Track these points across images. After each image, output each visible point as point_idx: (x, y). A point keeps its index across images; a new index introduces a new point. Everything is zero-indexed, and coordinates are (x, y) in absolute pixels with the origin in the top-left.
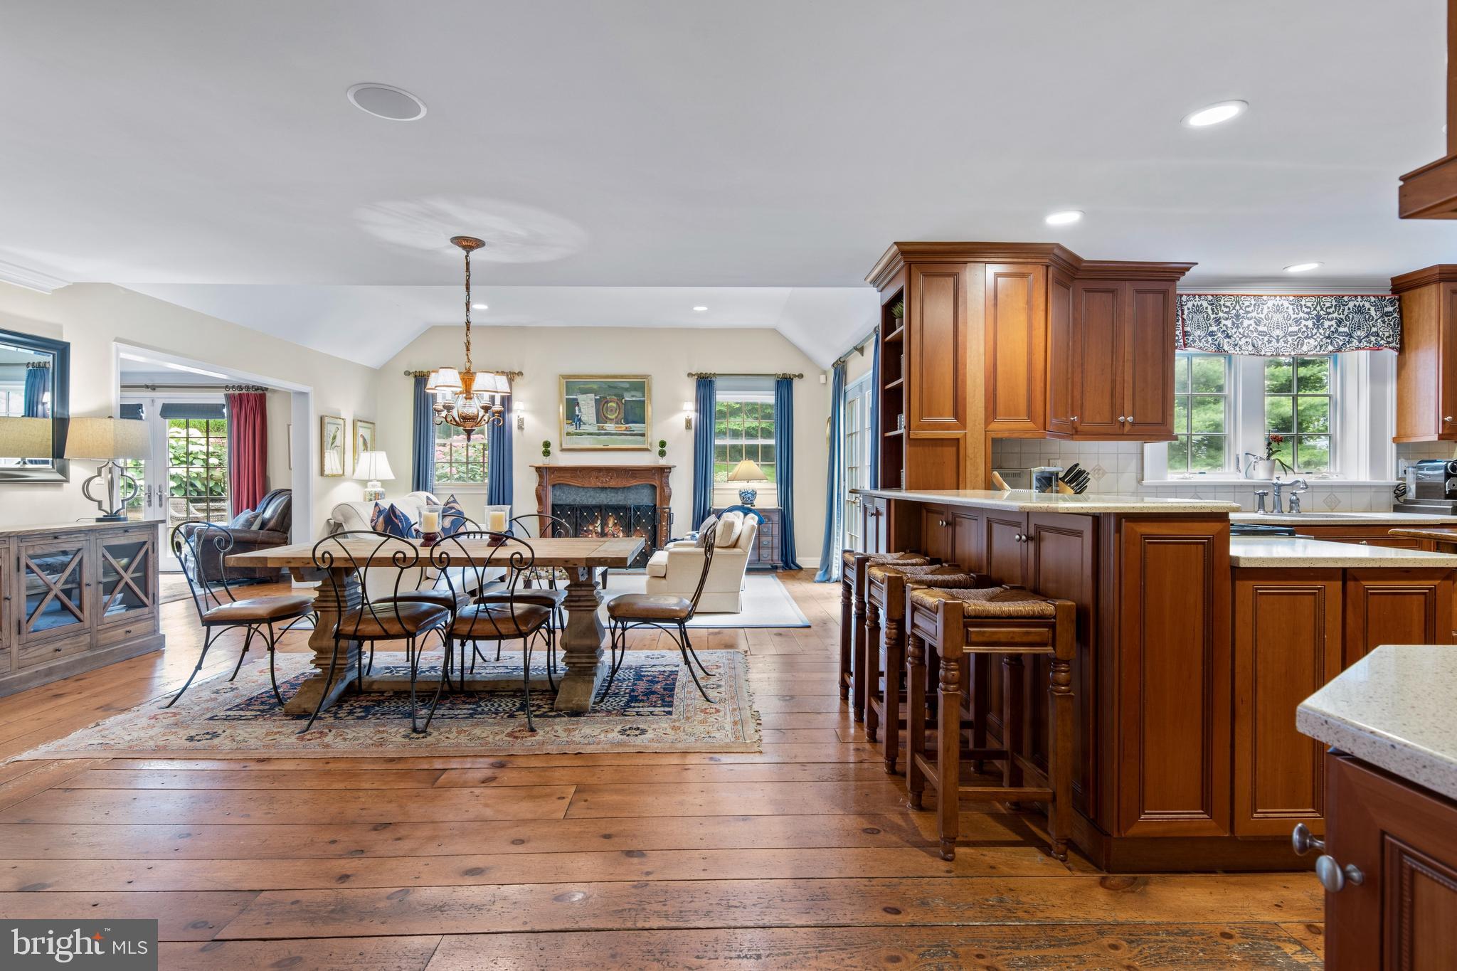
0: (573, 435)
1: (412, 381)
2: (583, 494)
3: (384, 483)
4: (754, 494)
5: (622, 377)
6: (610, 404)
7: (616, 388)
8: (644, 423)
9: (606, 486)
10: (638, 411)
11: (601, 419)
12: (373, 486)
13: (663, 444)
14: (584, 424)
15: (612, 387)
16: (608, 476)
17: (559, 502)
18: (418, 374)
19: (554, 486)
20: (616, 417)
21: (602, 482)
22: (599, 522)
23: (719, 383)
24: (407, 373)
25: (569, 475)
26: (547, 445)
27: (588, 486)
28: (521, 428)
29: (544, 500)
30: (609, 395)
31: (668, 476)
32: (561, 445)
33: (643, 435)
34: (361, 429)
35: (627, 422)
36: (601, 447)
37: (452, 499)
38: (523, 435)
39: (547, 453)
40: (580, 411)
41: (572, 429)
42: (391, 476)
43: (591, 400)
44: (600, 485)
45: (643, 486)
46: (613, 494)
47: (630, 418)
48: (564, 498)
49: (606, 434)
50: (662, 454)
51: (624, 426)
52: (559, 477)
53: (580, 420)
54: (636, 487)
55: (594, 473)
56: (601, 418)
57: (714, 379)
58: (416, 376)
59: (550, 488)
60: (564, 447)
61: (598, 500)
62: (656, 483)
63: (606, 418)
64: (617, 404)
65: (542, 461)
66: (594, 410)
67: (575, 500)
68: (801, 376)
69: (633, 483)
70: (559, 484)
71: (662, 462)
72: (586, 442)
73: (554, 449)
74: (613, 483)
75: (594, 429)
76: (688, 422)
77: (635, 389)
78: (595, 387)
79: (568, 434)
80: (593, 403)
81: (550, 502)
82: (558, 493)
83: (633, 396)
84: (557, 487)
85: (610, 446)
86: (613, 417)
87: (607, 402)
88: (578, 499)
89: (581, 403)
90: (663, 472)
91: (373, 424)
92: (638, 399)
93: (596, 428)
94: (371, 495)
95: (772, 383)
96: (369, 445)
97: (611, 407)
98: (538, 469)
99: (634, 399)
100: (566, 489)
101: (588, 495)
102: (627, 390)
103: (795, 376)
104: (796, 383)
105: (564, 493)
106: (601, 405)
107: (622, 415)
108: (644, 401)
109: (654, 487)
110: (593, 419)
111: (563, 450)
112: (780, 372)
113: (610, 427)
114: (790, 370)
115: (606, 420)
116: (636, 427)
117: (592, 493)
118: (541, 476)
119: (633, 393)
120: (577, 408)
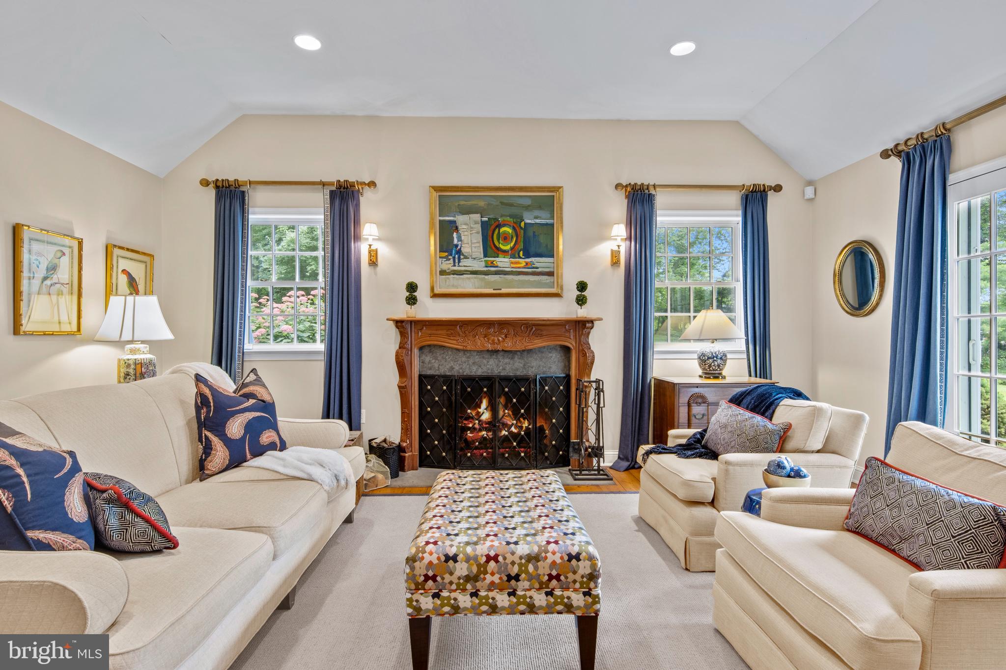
0: (449, 274)
1: (210, 194)
2: (464, 359)
3: (154, 345)
4: (723, 358)
5: (521, 189)
6: (503, 229)
7: (511, 205)
8: (552, 256)
9: (499, 348)
10: (542, 239)
11: (489, 250)
12: (133, 351)
13: (582, 286)
14: (466, 258)
15: (506, 203)
16: (500, 333)
17: (429, 372)
18: (220, 184)
19: (421, 349)
20: (512, 249)
21: (493, 343)
22: (484, 404)
23: (661, 199)
24: (205, 183)
25: (444, 332)
26: (412, 287)
27: (473, 348)
28: (373, 263)
29: (408, 368)
30: (502, 216)
31: (589, 333)
32: (432, 289)
33: (551, 274)
34: (121, 261)
35: (527, 255)
36: (491, 291)
37: (252, 377)
38: (376, 274)
39: (412, 300)
40: (459, 239)
41: (448, 265)
42: (167, 334)
43: (476, 223)
44: (490, 347)
45: (551, 349)
46: (507, 360)
47: (532, 250)
48: (436, 365)
49: (497, 273)
50: (581, 301)
51: (523, 262)
52: (430, 336)
53: (459, 252)
54: (540, 350)
55: (482, 330)
56: (490, 248)
57: (652, 192)
58: (217, 187)
59: (416, 351)
60: (437, 291)
61: (485, 369)
62: (571, 343)
63: (498, 249)
64: (514, 228)
65: (404, 312)
66: (479, 237)
67: (452, 368)
68: (778, 188)
69: (538, 343)
70: (429, 346)
71: (582, 313)
72: (468, 284)
73: (422, 294)
74: (508, 345)
75: (479, 266)
76: (615, 255)
77: (540, 208)
78: (482, 203)
79: (443, 273)
80: (478, 227)
81: (416, 371)
82: (428, 359)
83: (536, 218)
84: (426, 350)
85: (504, 291)
86: (507, 248)
87: (499, 226)
88: (457, 368)
89: (461, 227)
90: (583, 326)
91: (151, 256)
92: (543, 221)
93: (483, 264)
94: (129, 366)
95: (734, 199)
96: (141, 288)
97: (505, 233)
98: (399, 324)
99: (538, 221)
100: (438, 352)
101: (471, 361)
102: (527, 208)
103: (771, 188)
104: (772, 197)
105: (436, 358)
106: (489, 231)
107: (521, 246)
108: (552, 225)
109: (567, 350)
110: (479, 251)
111: (435, 296)
112: (748, 183)
113: (503, 262)
114: (766, 178)
115: (498, 252)
116: (541, 263)
117: (477, 358)
118: (403, 334)
119: (537, 213)
120: (455, 235)
